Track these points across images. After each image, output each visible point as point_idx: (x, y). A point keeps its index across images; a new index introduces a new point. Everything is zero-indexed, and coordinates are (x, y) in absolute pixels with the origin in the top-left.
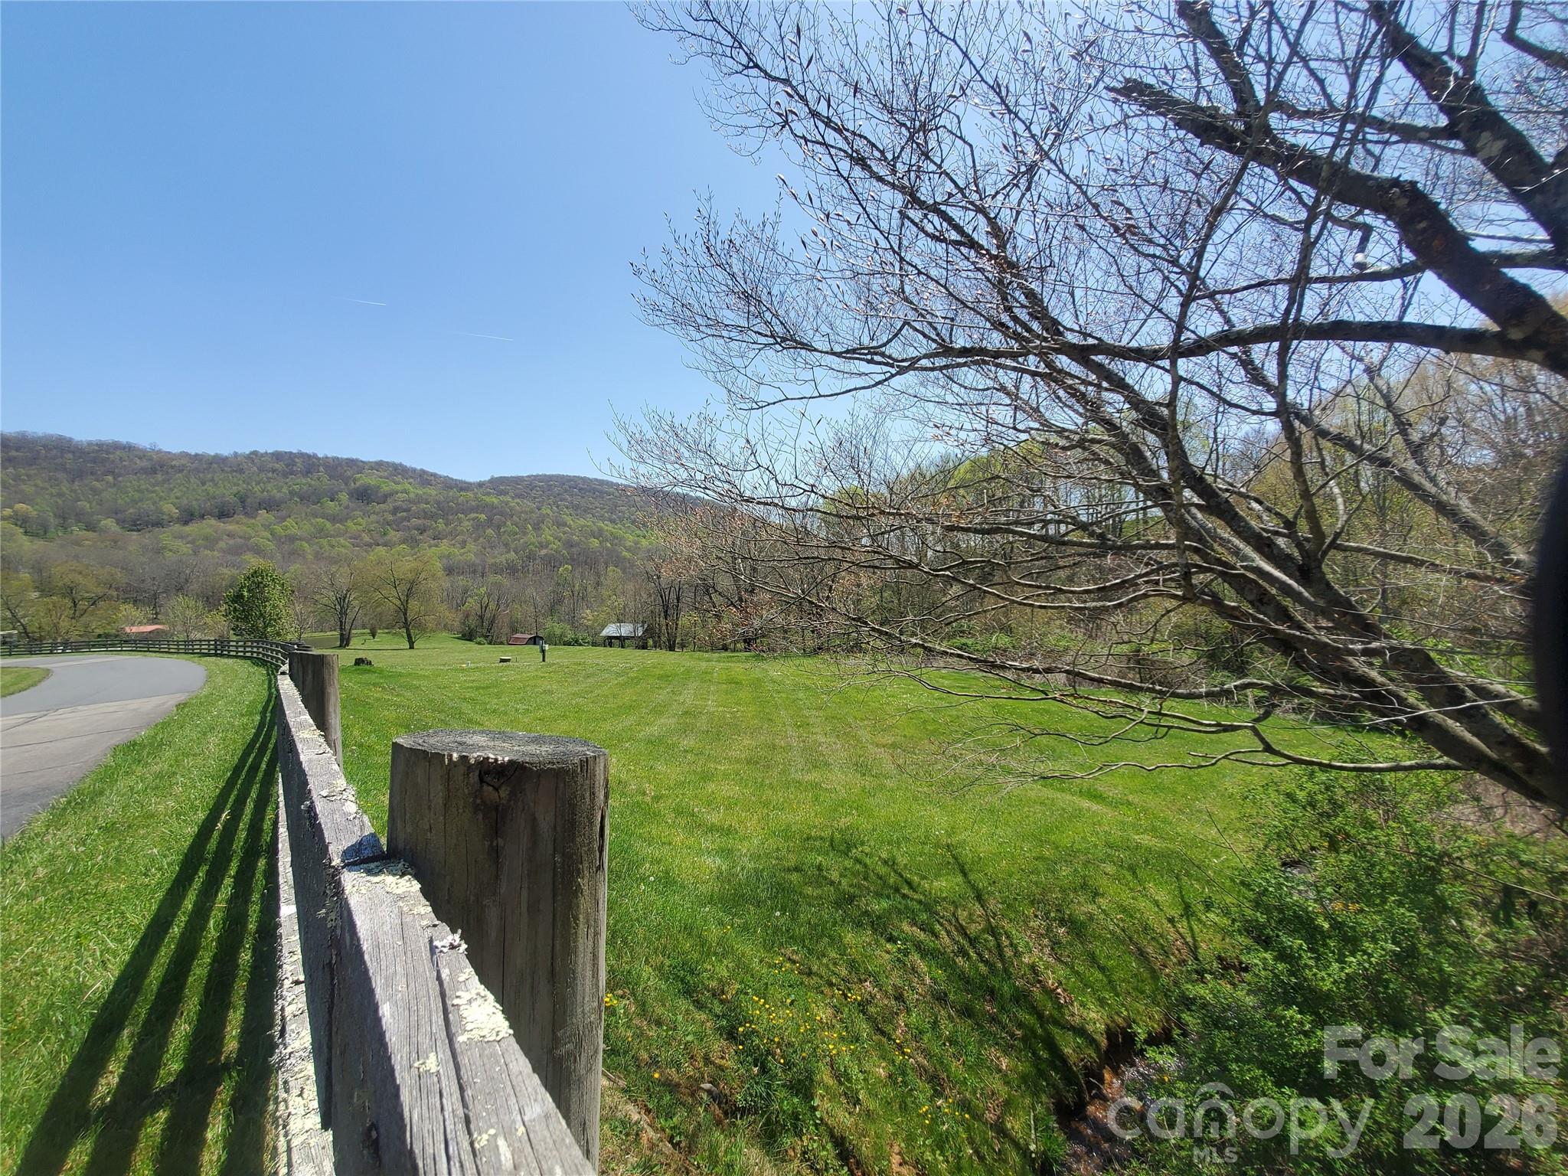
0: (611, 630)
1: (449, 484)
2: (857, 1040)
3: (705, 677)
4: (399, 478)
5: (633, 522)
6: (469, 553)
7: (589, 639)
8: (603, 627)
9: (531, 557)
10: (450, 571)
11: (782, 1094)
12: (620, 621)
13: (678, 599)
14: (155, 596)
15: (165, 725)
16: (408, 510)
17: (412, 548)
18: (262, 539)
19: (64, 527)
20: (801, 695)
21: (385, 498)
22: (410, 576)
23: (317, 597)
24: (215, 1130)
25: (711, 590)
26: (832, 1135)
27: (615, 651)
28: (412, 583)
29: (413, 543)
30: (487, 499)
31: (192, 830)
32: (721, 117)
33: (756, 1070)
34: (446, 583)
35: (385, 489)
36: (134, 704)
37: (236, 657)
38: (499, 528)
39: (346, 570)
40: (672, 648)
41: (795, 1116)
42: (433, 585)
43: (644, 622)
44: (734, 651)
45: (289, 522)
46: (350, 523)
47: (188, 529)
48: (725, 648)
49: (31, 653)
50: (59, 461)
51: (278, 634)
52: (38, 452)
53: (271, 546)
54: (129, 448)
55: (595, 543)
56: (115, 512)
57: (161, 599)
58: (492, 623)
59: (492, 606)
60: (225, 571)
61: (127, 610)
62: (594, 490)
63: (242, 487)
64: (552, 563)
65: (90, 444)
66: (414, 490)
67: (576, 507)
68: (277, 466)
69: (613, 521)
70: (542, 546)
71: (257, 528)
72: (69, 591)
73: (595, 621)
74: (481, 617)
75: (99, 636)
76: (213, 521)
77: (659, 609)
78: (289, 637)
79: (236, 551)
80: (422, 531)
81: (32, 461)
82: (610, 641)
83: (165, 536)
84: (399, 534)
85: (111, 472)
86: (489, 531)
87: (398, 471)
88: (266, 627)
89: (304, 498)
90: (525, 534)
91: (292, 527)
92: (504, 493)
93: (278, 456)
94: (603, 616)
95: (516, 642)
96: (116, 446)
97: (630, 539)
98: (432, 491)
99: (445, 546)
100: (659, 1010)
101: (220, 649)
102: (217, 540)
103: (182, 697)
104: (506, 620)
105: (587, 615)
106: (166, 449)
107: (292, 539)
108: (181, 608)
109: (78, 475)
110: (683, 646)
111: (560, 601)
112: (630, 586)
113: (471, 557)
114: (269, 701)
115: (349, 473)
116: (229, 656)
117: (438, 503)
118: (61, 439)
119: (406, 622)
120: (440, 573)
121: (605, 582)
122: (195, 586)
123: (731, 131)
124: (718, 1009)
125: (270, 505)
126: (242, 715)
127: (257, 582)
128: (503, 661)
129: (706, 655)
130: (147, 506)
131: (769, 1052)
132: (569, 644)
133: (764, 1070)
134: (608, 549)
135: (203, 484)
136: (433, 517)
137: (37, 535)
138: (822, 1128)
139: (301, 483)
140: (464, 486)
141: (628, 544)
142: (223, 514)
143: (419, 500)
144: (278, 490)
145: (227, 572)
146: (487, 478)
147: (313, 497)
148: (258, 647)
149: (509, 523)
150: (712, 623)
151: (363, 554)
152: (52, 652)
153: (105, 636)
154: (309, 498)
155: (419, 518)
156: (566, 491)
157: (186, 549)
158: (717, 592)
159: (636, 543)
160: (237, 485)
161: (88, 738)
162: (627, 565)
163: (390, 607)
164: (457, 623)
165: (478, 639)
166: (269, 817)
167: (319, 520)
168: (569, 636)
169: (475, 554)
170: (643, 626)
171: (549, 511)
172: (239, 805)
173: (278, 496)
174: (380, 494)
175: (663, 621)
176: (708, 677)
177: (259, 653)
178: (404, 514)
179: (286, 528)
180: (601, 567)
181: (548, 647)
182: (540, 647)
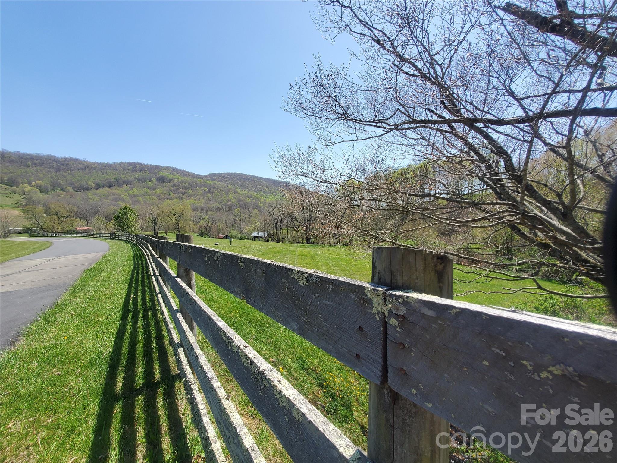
0: (255, 234)
1: (194, 176)
2: (365, 391)
3: (293, 253)
4: (175, 173)
5: (264, 192)
6: (201, 203)
7: (247, 237)
8: (252, 233)
9: (224, 205)
10: (194, 209)
11: (340, 408)
12: (258, 230)
13: (281, 223)
14: (87, 216)
15: (100, 263)
16: (178, 186)
17: (180, 200)
18: (125, 196)
19: (54, 190)
20: (331, 261)
21: (169, 181)
22: (180, 211)
23: (146, 218)
24: (160, 403)
25: (294, 220)
26: (359, 425)
27: (257, 242)
28: (181, 214)
29: (180, 198)
30: (208, 182)
31: (122, 300)
32: (320, 23)
33: (331, 399)
34: (193, 214)
35: (170, 177)
36: (86, 256)
37: (118, 240)
38: (212, 193)
39: (156, 208)
40: (278, 242)
41: (346, 417)
42: (188, 215)
43: (267, 231)
44: (302, 243)
45: (135, 189)
46: (157, 190)
47: (98, 191)
48: (299, 242)
49: (45, 236)
50: (51, 164)
51: (133, 232)
52: (44, 161)
53: (128, 198)
54: (76, 160)
55: (249, 200)
56: (72, 184)
57: (89, 218)
58: (210, 230)
59: (210, 223)
60: (112, 207)
61: (77, 221)
62: (249, 179)
63: (117, 176)
64: (232, 207)
65: (62, 158)
66: (181, 178)
67: (242, 186)
68: (130, 168)
69: (256, 192)
70: (229, 201)
71: (123, 191)
72: (57, 213)
73: (249, 230)
74: (206, 228)
75: (68, 231)
76: (107, 189)
77: (274, 226)
78: (137, 233)
79: (115, 200)
80: (184, 194)
81: (42, 165)
82: (254, 238)
83: (90, 194)
84: (175, 195)
85: (69, 169)
86: (209, 195)
87: (175, 170)
88: (128, 229)
89: (140, 180)
90: (222, 196)
91: (135, 191)
92: (214, 180)
93: (130, 164)
94: (252, 228)
95: (219, 237)
96: (71, 159)
97: (262, 199)
98: (187, 179)
99: (192, 200)
100: (296, 375)
101: (112, 236)
102: (108, 196)
103: (103, 254)
104: (215, 229)
105: (246, 228)
106: (89, 161)
107: (136, 196)
108: (97, 222)
109: (58, 170)
110: (283, 241)
111: (235, 222)
112: (263, 217)
113: (202, 204)
114: (134, 256)
115: (156, 171)
116: (116, 239)
117: (190, 183)
118: (52, 156)
119: (178, 229)
120: (191, 211)
121: (253, 215)
122: (101, 213)
123: (324, 29)
124: (315, 376)
125: (127, 183)
126: (127, 261)
127: (125, 212)
128: (216, 244)
129: (292, 245)
130: (83, 182)
131: (335, 393)
132: (239, 239)
133: (334, 399)
134: (254, 202)
135: (103, 174)
136: (187, 188)
137: (44, 193)
138: (356, 422)
139: (139, 175)
140: (199, 177)
141: (262, 201)
142: (111, 186)
143: (182, 182)
144: (130, 177)
145: (113, 208)
146: (208, 174)
147: (143, 180)
148: (126, 236)
149: (216, 191)
150: (294, 232)
151: (162, 202)
152: (52, 236)
153: (70, 231)
154: (142, 180)
155: (182, 189)
156: (238, 179)
157: (98, 199)
158: (296, 220)
159: (265, 200)
160: (115, 175)
161: (73, 267)
162: (261, 209)
163: (173, 222)
164: (197, 230)
165: (205, 236)
166: (148, 297)
167: (146, 189)
168: (239, 236)
169: (203, 203)
170: (267, 233)
171: (231, 187)
172: (136, 292)
173: (130, 179)
174: (168, 179)
175: (275, 231)
176: (294, 253)
177: (126, 238)
178: (177, 187)
179: (133, 192)
180: (251, 209)
181: (232, 240)
182: (229, 240)
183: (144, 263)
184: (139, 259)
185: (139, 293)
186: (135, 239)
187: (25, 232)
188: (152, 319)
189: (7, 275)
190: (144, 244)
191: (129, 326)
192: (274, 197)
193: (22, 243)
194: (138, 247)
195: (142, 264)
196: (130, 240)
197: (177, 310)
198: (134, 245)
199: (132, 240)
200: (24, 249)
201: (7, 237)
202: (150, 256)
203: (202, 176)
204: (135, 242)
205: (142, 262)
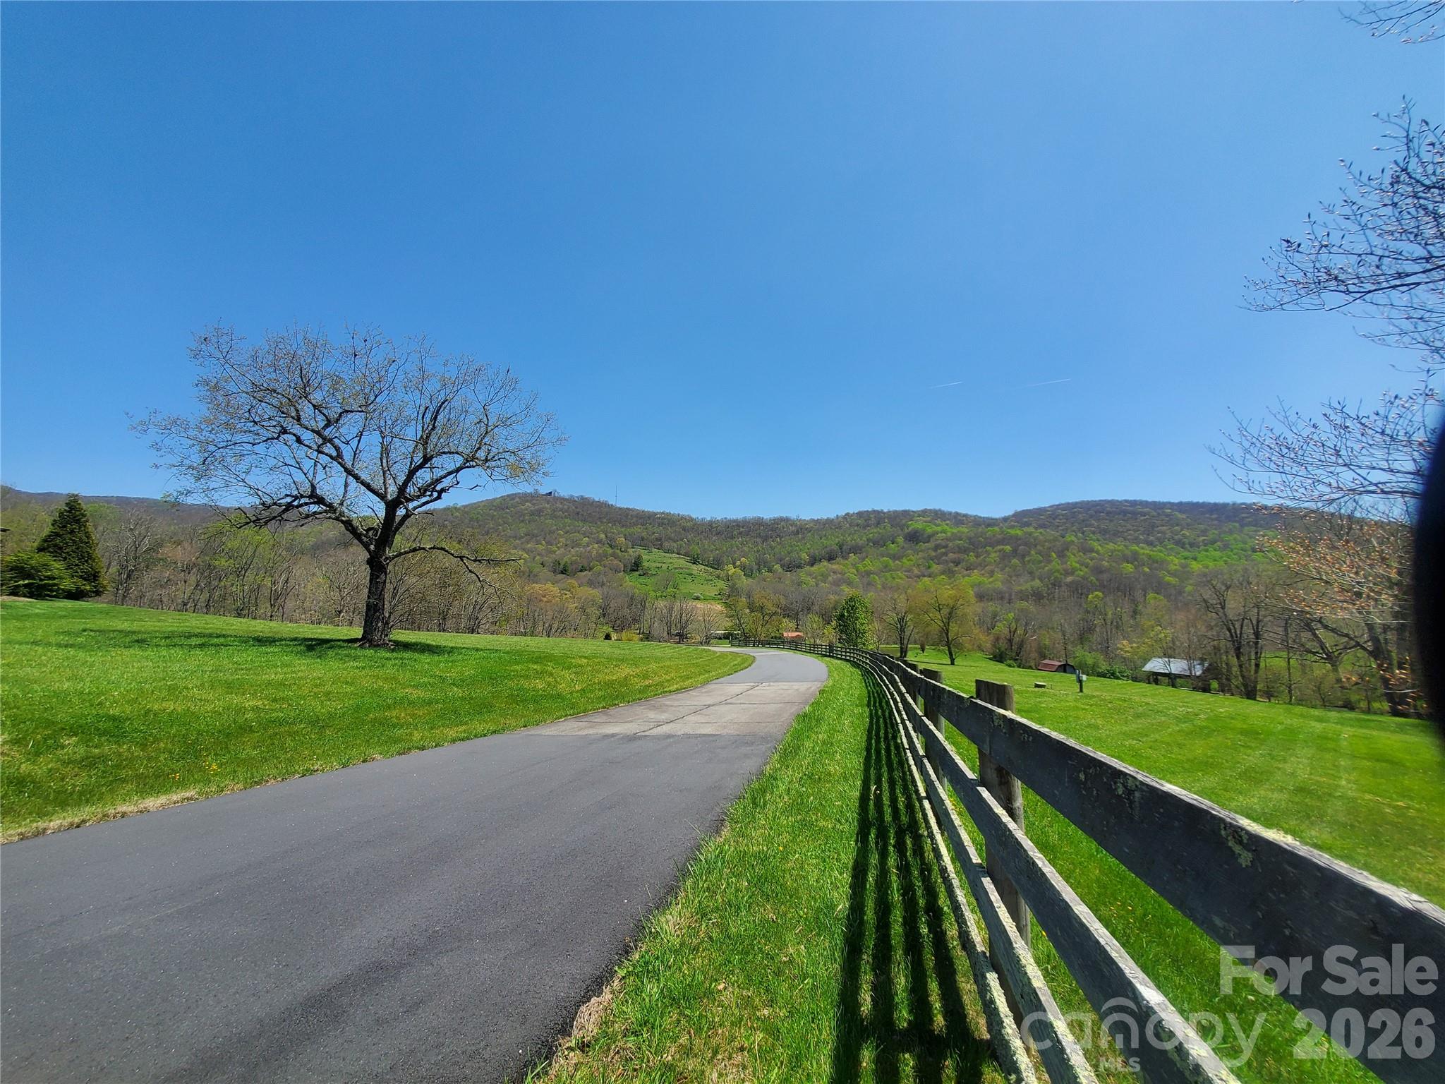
0: (1156, 665)
1: (978, 522)
3: (1324, 744)
4: (939, 521)
5: (1179, 543)
6: (997, 582)
7: (1128, 673)
8: (1146, 661)
9: (1057, 584)
10: (981, 597)
12: (1169, 656)
13: (1257, 635)
14: (797, 614)
15: (816, 704)
16: (946, 547)
17: (950, 578)
18: (851, 574)
19: (759, 571)
21: (929, 539)
22: (951, 602)
23: (886, 617)
25: (1316, 625)
27: (1161, 689)
28: (953, 609)
29: (950, 573)
30: (1012, 532)
31: (856, 794)
34: (978, 608)
35: (929, 531)
36: (796, 685)
37: (841, 659)
38: (1023, 556)
39: (903, 597)
40: (1251, 696)
42: (968, 610)
43: (1203, 660)
44: (1369, 712)
45: (867, 561)
46: (905, 560)
47: (813, 569)
48: (1349, 706)
49: (746, 645)
51: (865, 645)
53: (857, 579)
54: (787, 520)
55: (1129, 568)
56: (780, 560)
57: (801, 616)
58: (1021, 646)
59: (1020, 631)
61: (785, 621)
62: (1125, 513)
63: (841, 539)
64: (1080, 590)
66: (951, 530)
67: (1104, 532)
69: (1151, 544)
70: (1071, 572)
71: (847, 567)
72: (761, 609)
73: (1135, 653)
74: (1010, 641)
75: (773, 638)
76: (826, 563)
77: (1226, 645)
78: (871, 647)
79: (837, 583)
80: (957, 563)
82: (1155, 678)
83: (802, 574)
84: (939, 567)
85: (778, 535)
86: (1015, 561)
87: (938, 515)
88: (857, 638)
89: (875, 543)
90: (1050, 562)
91: (869, 565)
92: (1028, 524)
93: (860, 514)
94: (1144, 648)
95: (1046, 668)
97: (1175, 562)
98: (965, 529)
99: (976, 576)
101: (830, 652)
102: (828, 576)
103: (820, 685)
104: (1034, 645)
105: (1125, 646)
107: (868, 573)
108: (812, 621)
109: (765, 539)
110: (1269, 695)
111: (1090, 630)
112: (1180, 616)
113: (999, 585)
114: (869, 697)
115: (904, 522)
116: (838, 658)
117: (970, 539)
119: (948, 642)
120: (973, 600)
121: (1145, 611)
122: (816, 608)
125: (856, 550)
126: (857, 706)
127: (852, 605)
128: (1037, 686)
129: (1316, 712)
130: (794, 555)
132: (1103, 675)
134: (1145, 574)
135: (821, 539)
136: (966, 551)
137: (748, 576)
139: (874, 532)
140: (990, 523)
141: (1172, 567)
142: (831, 558)
143: (955, 537)
144: (860, 539)
145: (833, 598)
147: (881, 542)
148: (854, 654)
149: (1033, 552)
150: (1321, 669)
151: (914, 584)
152: (754, 646)
153: (776, 637)
154: (878, 543)
155: (954, 553)
156: (1091, 516)
157: (812, 582)
158: (1326, 627)
159: (1184, 566)
160: (838, 537)
161: (781, 705)
162: (1173, 592)
163: (935, 627)
164: (989, 645)
165: (1009, 662)
166: (901, 799)
167: (885, 558)
168: (1104, 667)
169: (1002, 583)
170: (1202, 664)
171: (1073, 538)
172: (879, 782)
173: (860, 542)
174: (925, 536)
175: (1234, 661)
176: (1330, 745)
177: (854, 658)
178: (943, 550)
179: (865, 566)
180: (1138, 594)
181: (1084, 677)
182: (1074, 677)
183: (887, 714)
184: (877, 704)
185: (885, 786)
186: (868, 661)
187: (726, 637)
188: (915, 859)
189: (709, 706)
190: (887, 674)
191: (874, 860)
192: (1218, 554)
193: (723, 655)
194: (875, 677)
195: (884, 716)
196: (860, 660)
197: (980, 865)
198: (866, 674)
199: (863, 662)
200: (725, 665)
201: (708, 643)
202: (900, 705)
203: (996, 519)
204: (868, 667)
205: (883, 712)
